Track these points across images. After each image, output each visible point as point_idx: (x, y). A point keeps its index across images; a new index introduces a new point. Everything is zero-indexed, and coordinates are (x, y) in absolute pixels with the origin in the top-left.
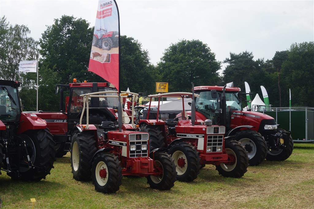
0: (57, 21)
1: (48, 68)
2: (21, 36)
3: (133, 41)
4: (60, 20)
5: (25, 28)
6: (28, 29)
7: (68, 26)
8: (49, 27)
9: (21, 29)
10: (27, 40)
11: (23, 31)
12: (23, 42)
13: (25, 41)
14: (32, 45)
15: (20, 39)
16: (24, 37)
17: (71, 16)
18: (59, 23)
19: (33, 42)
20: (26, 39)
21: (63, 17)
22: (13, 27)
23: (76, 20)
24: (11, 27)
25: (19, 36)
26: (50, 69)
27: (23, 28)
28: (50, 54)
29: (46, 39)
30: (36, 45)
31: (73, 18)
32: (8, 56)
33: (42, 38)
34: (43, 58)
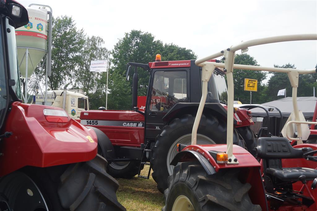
0: (127, 34)
1: (119, 74)
2: (97, 46)
3: (191, 53)
4: (129, 33)
5: (100, 39)
6: (102, 40)
7: (136, 39)
8: (120, 40)
9: (97, 40)
10: (102, 50)
11: (99, 41)
12: (98, 51)
13: (99, 50)
14: (106, 54)
15: (96, 49)
16: (99, 47)
17: (138, 30)
18: (129, 36)
19: (106, 51)
20: (101, 48)
21: (132, 31)
22: (90, 38)
23: (143, 34)
24: (88, 38)
25: (95, 46)
26: (120, 75)
27: (98, 39)
28: (121, 62)
29: (118, 50)
30: (109, 55)
31: (141, 32)
32: (85, 63)
33: (114, 49)
34: (114, 67)
